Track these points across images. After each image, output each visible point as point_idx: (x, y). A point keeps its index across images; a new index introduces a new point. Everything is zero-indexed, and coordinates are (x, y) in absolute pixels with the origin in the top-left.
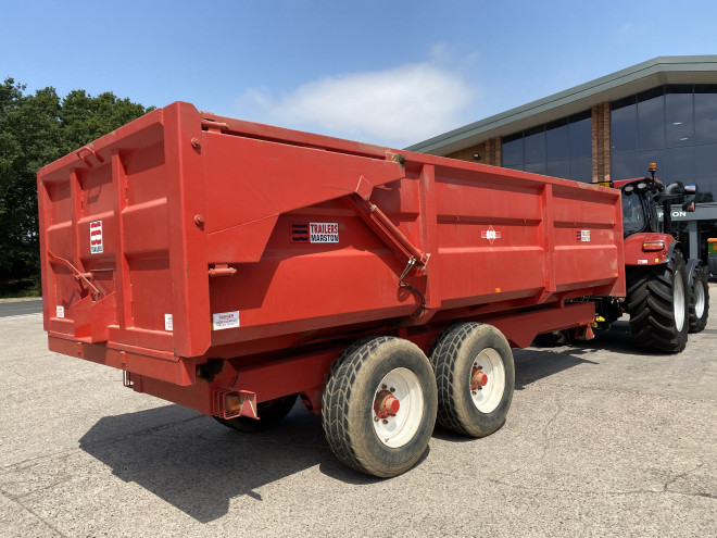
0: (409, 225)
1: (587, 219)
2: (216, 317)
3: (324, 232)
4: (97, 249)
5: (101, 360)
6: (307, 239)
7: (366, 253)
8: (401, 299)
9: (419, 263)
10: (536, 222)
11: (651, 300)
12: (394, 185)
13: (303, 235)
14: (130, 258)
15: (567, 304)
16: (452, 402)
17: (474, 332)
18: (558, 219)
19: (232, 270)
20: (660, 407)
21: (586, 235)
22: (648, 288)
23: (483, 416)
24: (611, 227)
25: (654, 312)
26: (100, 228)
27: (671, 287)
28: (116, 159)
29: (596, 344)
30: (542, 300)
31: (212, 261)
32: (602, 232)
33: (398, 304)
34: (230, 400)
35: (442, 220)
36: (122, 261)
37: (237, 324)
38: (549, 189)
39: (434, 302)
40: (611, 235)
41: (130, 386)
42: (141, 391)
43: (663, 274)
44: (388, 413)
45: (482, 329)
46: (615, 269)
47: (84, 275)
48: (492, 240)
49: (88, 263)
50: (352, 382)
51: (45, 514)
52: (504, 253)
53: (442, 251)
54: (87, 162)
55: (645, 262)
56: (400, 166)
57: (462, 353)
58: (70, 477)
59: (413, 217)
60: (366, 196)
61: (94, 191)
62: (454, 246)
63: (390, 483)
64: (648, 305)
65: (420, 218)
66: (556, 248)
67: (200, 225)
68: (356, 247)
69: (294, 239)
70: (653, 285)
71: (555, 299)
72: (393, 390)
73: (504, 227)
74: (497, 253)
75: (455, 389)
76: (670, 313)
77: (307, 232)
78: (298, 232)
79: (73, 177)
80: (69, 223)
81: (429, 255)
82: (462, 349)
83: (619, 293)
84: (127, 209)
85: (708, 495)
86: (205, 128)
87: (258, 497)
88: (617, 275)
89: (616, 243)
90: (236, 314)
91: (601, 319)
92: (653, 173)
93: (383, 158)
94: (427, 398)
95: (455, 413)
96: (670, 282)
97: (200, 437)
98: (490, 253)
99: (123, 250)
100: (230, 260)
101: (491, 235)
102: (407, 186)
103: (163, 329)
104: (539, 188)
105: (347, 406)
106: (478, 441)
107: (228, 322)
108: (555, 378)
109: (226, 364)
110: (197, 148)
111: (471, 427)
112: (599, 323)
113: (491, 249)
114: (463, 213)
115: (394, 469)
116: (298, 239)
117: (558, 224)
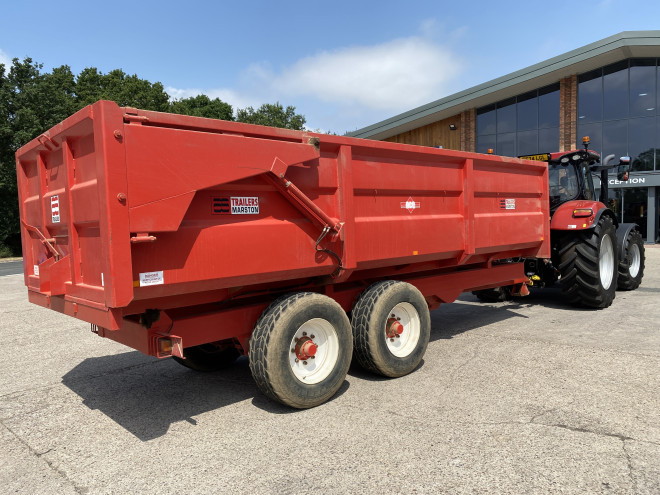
0: (328, 198)
1: (511, 189)
2: (142, 276)
3: (245, 205)
4: (56, 219)
5: (61, 310)
6: (229, 211)
7: (286, 222)
8: (318, 261)
9: (333, 231)
10: (457, 193)
11: (578, 262)
12: (312, 164)
13: (224, 208)
14: (78, 228)
15: (494, 264)
16: (368, 348)
17: (390, 288)
18: (480, 190)
19: (152, 238)
20: (562, 355)
21: (510, 204)
22: (576, 250)
23: (397, 360)
24: (538, 196)
25: (581, 272)
26: (57, 202)
27: (597, 250)
28: (65, 145)
29: (532, 300)
30: (463, 262)
31: (133, 231)
32: (528, 201)
33: (316, 265)
34: (163, 343)
35: (358, 193)
36: (72, 229)
37: (161, 282)
38: (469, 164)
39: (349, 263)
40: (538, 203)
41: (96, 332)
42: (104, 336)
43: (590, 238)
44: (306, 357)
45: (398, 286)
46: (542, 234)
47: (48, 240)
48: (411, 209)
49: (52, 230)
50: (271, 330)
51: (21, 433)
52: (422, 221)
53: (358, 220)
54: (46, 146)
55: (574, 227)
56: (315, 148)
57: (378, 307)
58: (48, 405)
59: (332, 191)
60: (281, 175)
61: (54, 170)
62: (372, 216)
63: (305, 413)
64: (575, 266)
65: (338, 191)
66: (476, 216)
67: (123, 201)
68: (276, 217)
69: (215, 211)
70: (581, 248)
71: (482, 260)
72: (313, 337)
73: (423, 198)
74: (415, 221)
75: (370, 336)
76: (595, 273)
77: (229, 205)
78: (219, 205)
79: (38, 158)
80: (37, 197)
81: (342, 224)
82: (378, 303)
83: (545, 254)
84: (75, 187)
85: (565, 426)
86: (127, 121)
87: (194, 422)
88: (542, 239)
89: (543, 210)
90: (161, 273)
91: (537, 278)
92: (586, 146)
93: (300, 141)
94: (342, 343)
95: (371, 356)
96: (596, 245)
97: (162, 375)
98: (408, 221)
99: (73, 221)
100: (151, 230)
101: (410, 205)
102: (325, 163)
103: (100, 285)
104: (461, 163)
105: (266, 349)
106: (392, 381)
107: (153, 279)
108: (483, 330)
109: (163, 315)
110: (119, 138)
111: (385, 369)
112: (535, 281)
113: (409, 218)
114: (382, 187)
115: (308, 402)
116: (220, 211)
117: (478, 195)
